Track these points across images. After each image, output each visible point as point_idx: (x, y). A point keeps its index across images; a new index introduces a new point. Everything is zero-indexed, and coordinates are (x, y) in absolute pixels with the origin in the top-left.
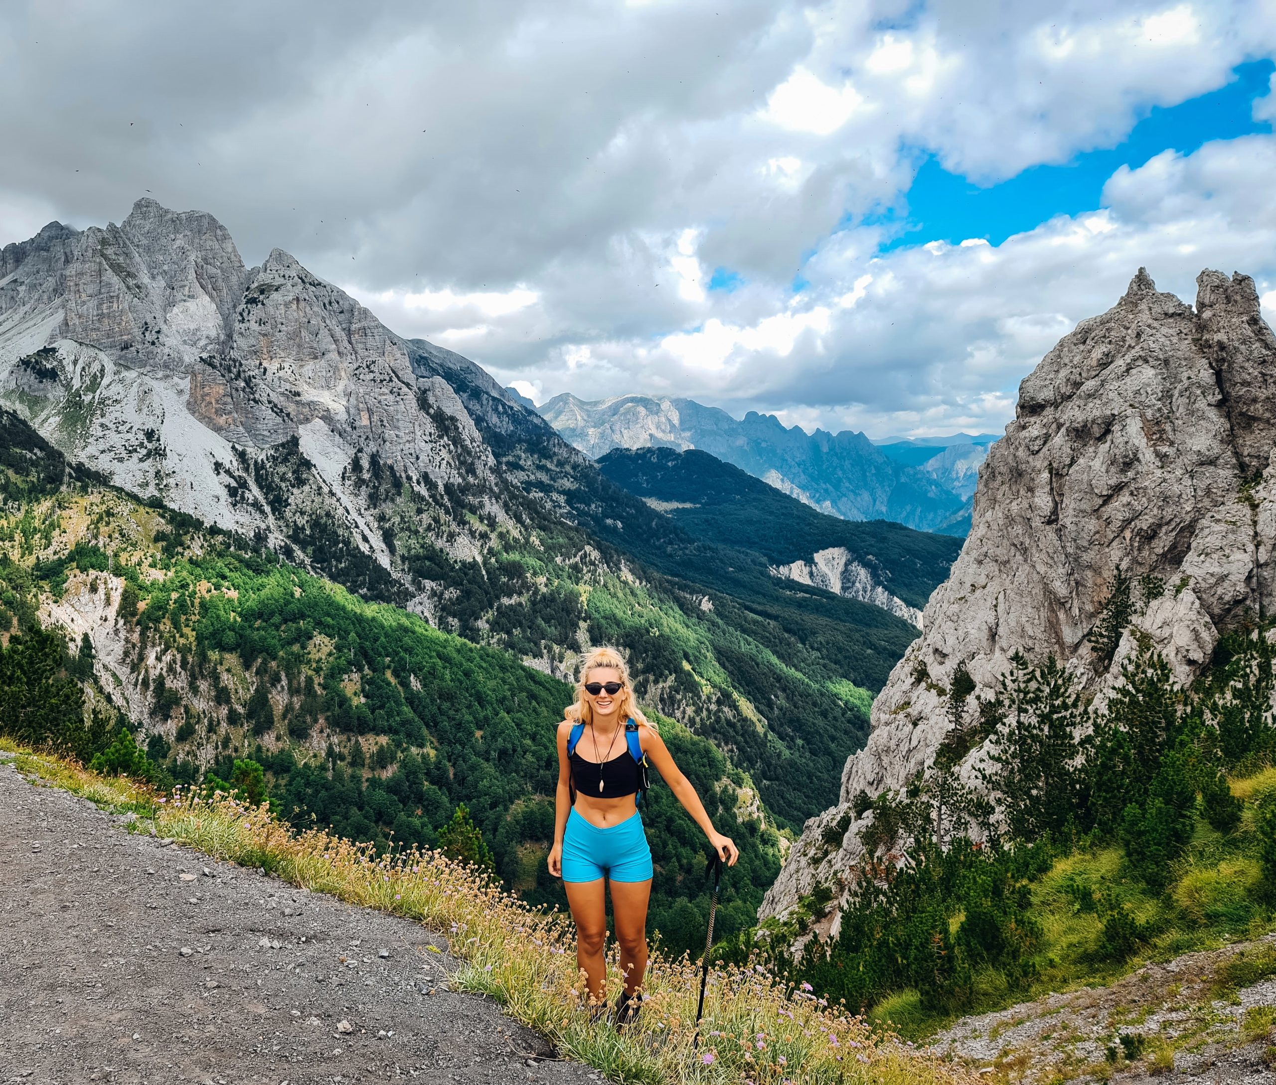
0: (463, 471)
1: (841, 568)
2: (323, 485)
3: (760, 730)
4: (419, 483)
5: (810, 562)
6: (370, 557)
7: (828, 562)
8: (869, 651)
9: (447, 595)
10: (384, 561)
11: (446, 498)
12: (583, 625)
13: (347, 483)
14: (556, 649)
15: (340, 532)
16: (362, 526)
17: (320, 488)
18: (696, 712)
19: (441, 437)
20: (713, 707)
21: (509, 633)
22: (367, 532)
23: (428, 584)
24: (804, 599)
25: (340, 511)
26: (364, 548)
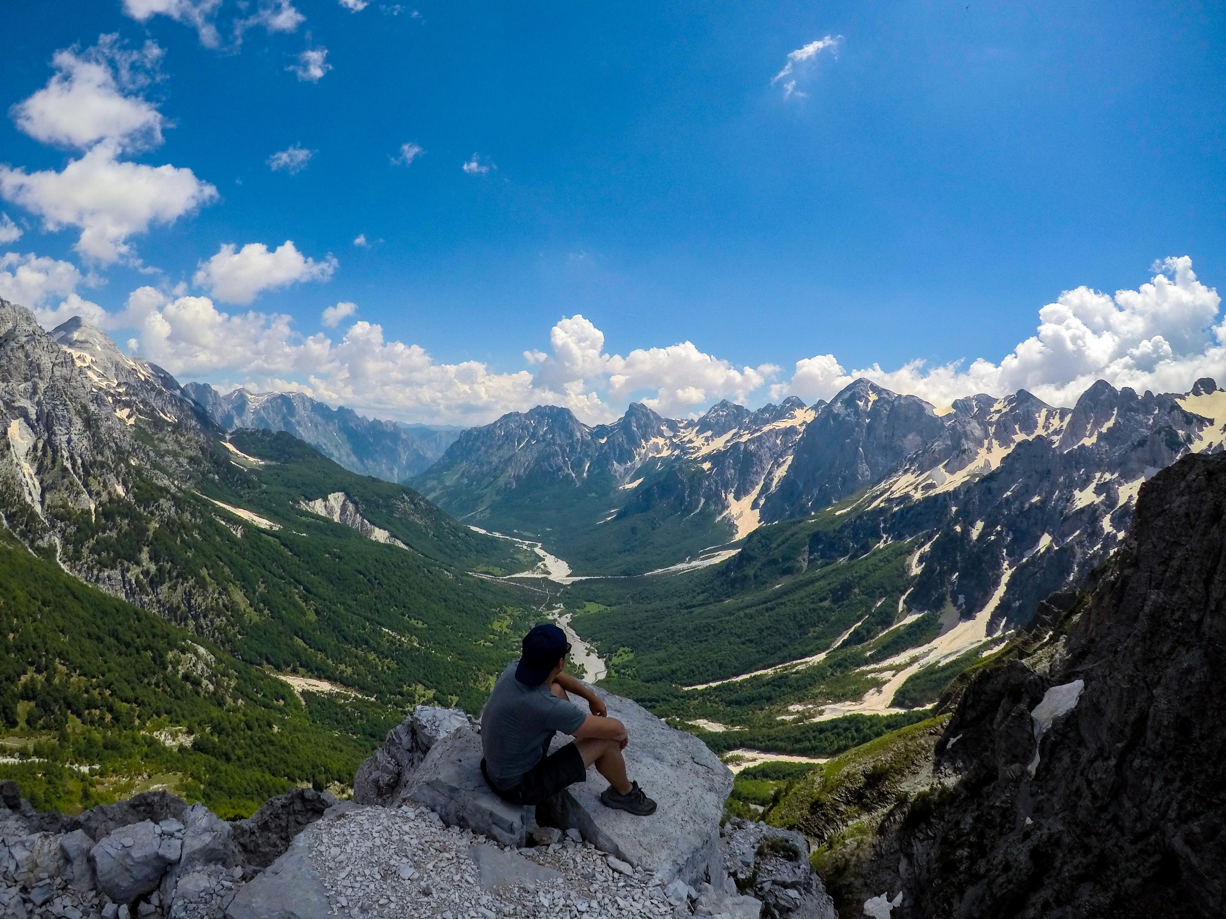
0: (95, 452)
1: (341, 503)
2: (15, 458)
3: (242, 606)
4: (67, 459)
5: (325, 499)
6: (30, 505)
7: (335, 499)
8: (327, 555)
9: (68, 530)
10: (38, 508)
11: (81, 469)
12: (146, 549)
13: (29, 457)
14: (126, 563)
15: (17, 489)
16: (30, 485)
17: (12, 460)
18: (204, 600)
19: (85, 431)
20: (216, 595)
21: (99, 555)
22: (32, 489)
23: (59, 524)
24: (311, 523)
25: (21, 475)
26: (28, 499)
